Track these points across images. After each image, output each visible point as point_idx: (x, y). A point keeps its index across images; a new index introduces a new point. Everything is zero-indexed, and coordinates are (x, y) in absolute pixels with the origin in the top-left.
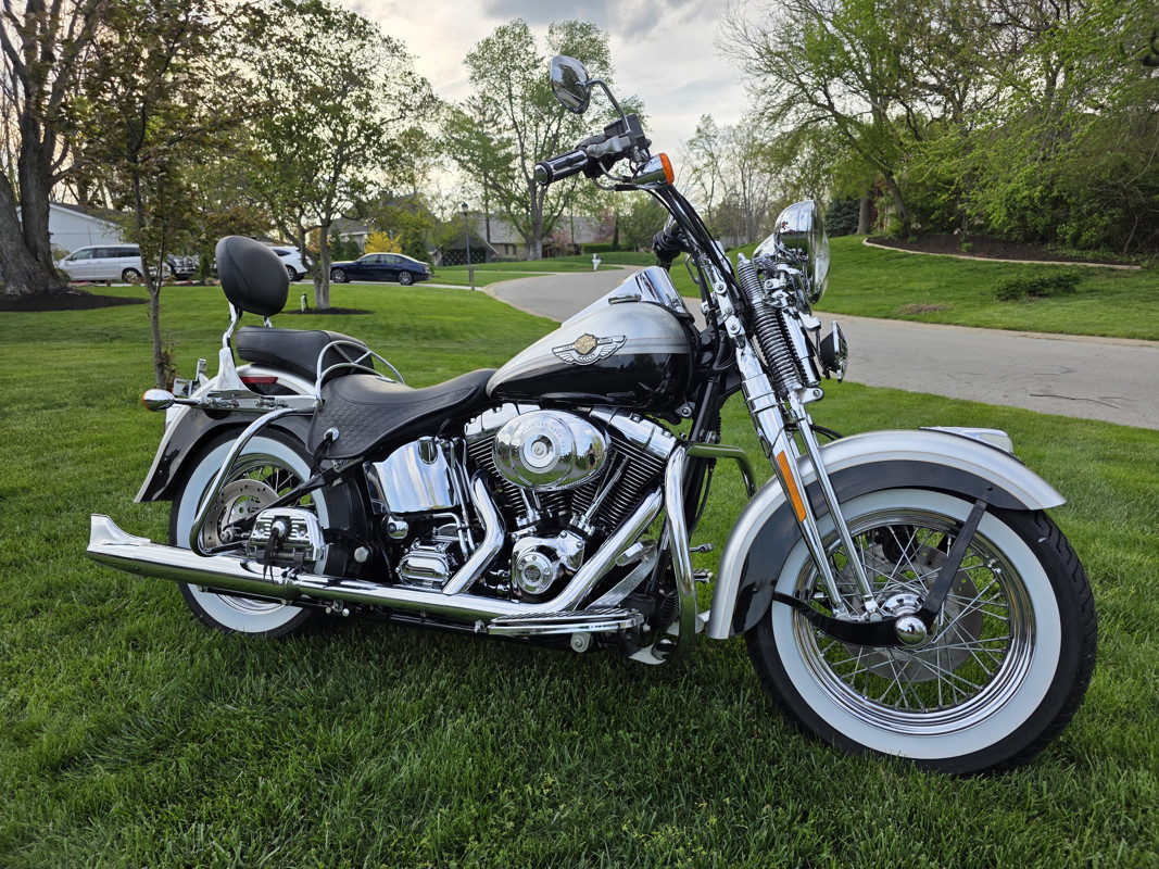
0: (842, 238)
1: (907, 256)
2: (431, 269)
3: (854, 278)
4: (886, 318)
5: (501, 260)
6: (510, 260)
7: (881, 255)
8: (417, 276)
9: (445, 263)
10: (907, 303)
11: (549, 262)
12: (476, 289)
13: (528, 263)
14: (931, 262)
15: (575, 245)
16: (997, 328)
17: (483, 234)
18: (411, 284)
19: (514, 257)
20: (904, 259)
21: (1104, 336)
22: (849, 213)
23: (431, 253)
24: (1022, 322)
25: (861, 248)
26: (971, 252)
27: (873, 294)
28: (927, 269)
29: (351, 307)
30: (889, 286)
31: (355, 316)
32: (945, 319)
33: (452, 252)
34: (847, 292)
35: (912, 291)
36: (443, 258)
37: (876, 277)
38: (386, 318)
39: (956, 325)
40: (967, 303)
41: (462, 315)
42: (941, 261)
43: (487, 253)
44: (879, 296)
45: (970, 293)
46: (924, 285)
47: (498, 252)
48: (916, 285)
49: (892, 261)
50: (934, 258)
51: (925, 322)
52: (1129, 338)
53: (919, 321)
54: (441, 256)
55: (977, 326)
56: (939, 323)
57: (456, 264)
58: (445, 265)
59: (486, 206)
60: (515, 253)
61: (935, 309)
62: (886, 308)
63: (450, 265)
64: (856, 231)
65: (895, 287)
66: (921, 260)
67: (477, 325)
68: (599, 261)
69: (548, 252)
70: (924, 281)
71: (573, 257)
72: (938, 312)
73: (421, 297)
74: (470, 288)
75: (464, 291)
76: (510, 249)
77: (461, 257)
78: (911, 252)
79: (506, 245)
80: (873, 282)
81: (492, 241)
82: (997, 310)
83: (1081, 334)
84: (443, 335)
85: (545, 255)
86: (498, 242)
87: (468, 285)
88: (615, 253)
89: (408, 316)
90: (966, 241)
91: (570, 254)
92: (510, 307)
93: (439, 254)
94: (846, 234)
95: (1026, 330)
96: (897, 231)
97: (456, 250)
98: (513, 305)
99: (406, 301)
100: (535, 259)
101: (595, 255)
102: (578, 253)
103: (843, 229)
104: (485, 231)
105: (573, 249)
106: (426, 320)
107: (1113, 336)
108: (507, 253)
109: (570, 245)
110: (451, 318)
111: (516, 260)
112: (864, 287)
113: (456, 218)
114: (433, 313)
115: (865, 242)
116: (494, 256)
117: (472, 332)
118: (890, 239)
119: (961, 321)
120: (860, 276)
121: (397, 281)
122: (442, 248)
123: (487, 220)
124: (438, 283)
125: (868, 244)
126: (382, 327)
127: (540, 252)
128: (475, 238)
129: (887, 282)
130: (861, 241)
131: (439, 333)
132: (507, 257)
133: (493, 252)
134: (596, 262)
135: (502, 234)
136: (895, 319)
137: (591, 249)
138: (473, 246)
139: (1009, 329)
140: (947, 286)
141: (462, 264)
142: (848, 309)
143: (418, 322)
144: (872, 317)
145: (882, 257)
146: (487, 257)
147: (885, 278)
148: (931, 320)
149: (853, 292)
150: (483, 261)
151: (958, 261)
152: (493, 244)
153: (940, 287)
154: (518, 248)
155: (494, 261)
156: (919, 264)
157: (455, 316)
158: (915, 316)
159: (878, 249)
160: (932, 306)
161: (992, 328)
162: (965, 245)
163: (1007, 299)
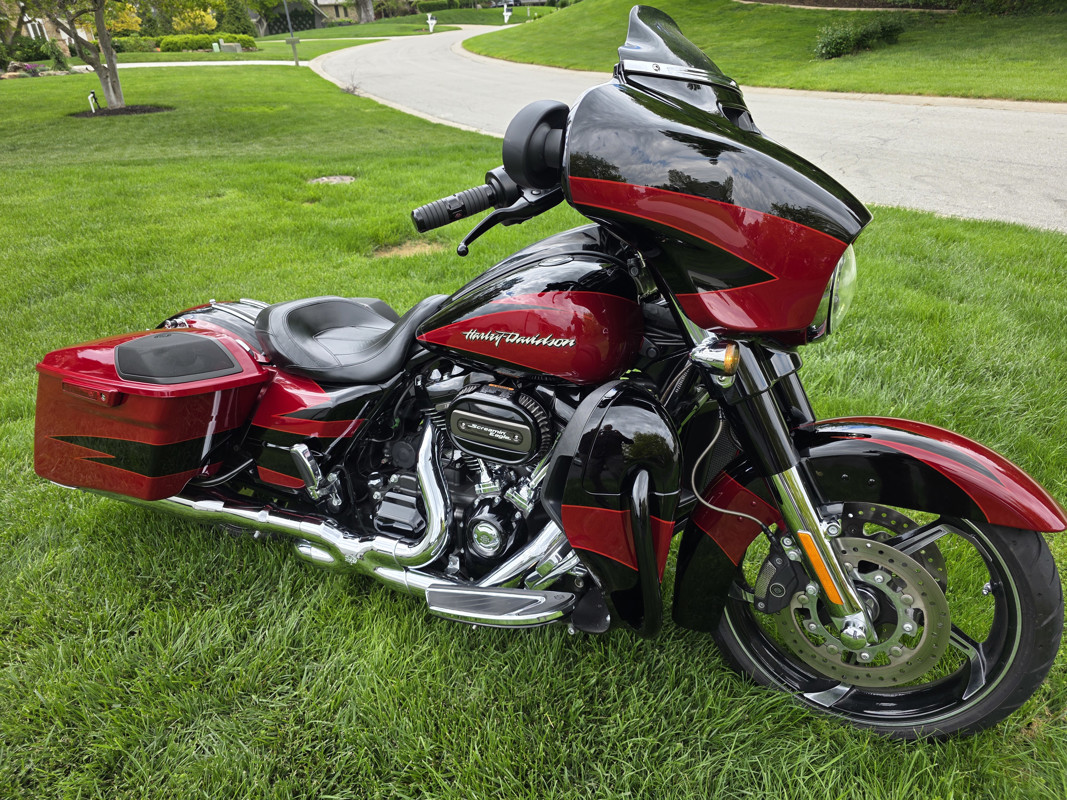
1: (740, 6)
5: (332, 25)
6: (340, 24)
12: (301, 63)
13: (360, 28)
15: (411, 3)
23: (253, 21)
42: (772, 12)
43: (316, 17)
46: (756, 42)
47: (329, 14)
48: (746, 42)
49: (725, 15)
50: (766, 8)
57: (278, 32)
58: (271, 33)
60: (346, 15)
66: (754, 11)
68: (434, 22)
69: (381, 13)
71: (407, 17)
74: (293, 63)
75: (288, 67)
76: (341, 11)
78: (744, 2)
79: (336, 7)
81: (320, 3)
85: (378, 15)
87: (292, 60)
88: (450, 12)
91: (405, 13)
93: (264, 20)
100: (368, 21)
102: (413, 12)
105: (407, 8)
108: (338, 15)
109: (404, 4)
111: (350, 23)
116: (323, 21)
122: (265, 15)
127: (372, 13)
132: (339, 20)
133: (322, 16)
134: (432, 23)
137: (426, 8)
138: (299, 9)
146: (316, 21)
150: (313, 26)
151: (789, 11)
152: (320, 6)
155: (324, 25)
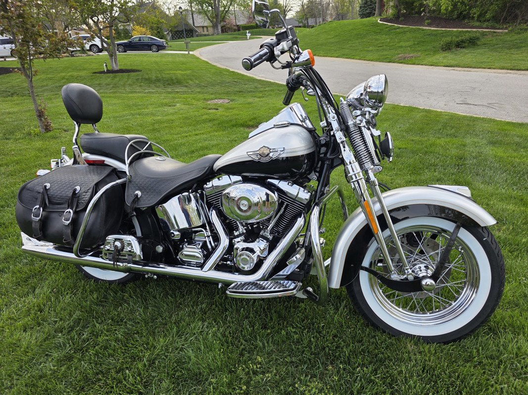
0: (368, 19)
1: (399, 28)
2: (167, 43)
3: (374, 41)
4: (389, 62)
5: (201, 35)
6: (205, 35)
7: (387, 28)
8: (160, 47)
9: (173, 38)
10: (399, 54)
11: (225, 36)
12: (191, 53)
13: (215, 37)
14: (411, 31)
15: (238, 25)
16: (441, 66)
17: (191, 22)
18: (157, 52)
19: (207, 33)
20: (398, 30)
21: (490, 68)
22: (371, 5)
23: (166, 33)
24: (453, 62)
25: (377, 24)
26: (429, 25)
27: (383, 49)
28: (408, 35)
29: (130, 68)
30: (391, 45)
31: (133, 74)
32: (417, 62)
33: (176, 32)
34: (371, 48)
35: (401, 47)
36: (172, 35)
37: (384, 40)
38: (148, 74)
39: (422, 65)
40: (427, 53)
41: (185, 70)
42: (415, 30)
43: (194, 32)
44: (386, 50)
45: (428, 47)
46: (408, 44)
47: (200, 31)
48: (402, 44)
49: (392, 31)
50: (412, 29)
51: (407, 64)
52: (501, 69)
53: (405, 63)
54: (171, 35)
55: (432, 65)
56: (414, 64)
57: (179, 38)
58: (173, 39)
59: (191, 6)
60: (208, 31)
61: (412, 57)
62: (389, 57)
63: (176, 39)
64: (374, 14)
65: (393, 45)
66: (406, 30)
67: (193, 76)
68: (250, 34)
69: (224, 30)
70: (407, 41)
71: (237, 32)
72: (413, 58)
73: (164, 60)
74: (187, 53)
75: (184, 55)
76: (205, 29)
77: (181, 34)
78: (401, 26)
79: (203, 27)
80: (383, 43)
81: (196, 25)
82: (440, 57)
83: (480, 68)
84: (177, 82)
85: (222, 31)
86: (198, 25)
87: (187, 51)
88: (257, 30)
89: (158, 72)
90: (427, 19)
91: (235, 30)
92: (207, 63)
93: (170, 33)
94: (369, 17)
95: (454, 67)
96: (394, 15)
97: (178, 31)
98: (210, 62)
99: (156, 63)
100: (218, 34)
101: (248, 31)
102: (239, 30)
103: (368, 13)
104: (192, 20)
105: (236, 28)
106: (168, 74)
107: (494, 69)
108: (204, 31)
109: (235, 26)
110: (180, 72)
111: (208, 35)
112: (379, 45)
113: (176, 13)
114: (171, 70)
115: (379, 21)
116: (197, 33)
117: (191, 80)
118: (391, 19)
119: (424, 63)
120: (377, 40)
121: (151, 50)
122: (171, 31)
123: (192, 14)
124: (171, 50)
125: (381, 22)
126: (146, 79)
127: (220, 30)
128: (187, 24)
129: (390, 42)
130: (377, 20)
131: (175, 81)
132: (204, 33)
133: (196, 31)
134: (249, 35)
135: (200, 21)
136: (393, 62)
137: (246, 28)
138: (186, 28)
139: (446, 66)
140: (418, 44)
141: (182, 38)
142: (371, 58)
143: (164, 76)
144: (383, 62)
145: (387, 29)
146: (194, 34)
147: (388, 40)
148: (410, 63)
149: (374, 48)
150: (192, 36)
151: (423, 30)
152: (196, 27)
153: (414, 44)
154: (209, 28)
155: (197, 36)
156: (405, 32)
157: (182, 71)
158: (403, 61)
159: (385, 24)
160: (411, 55)
161: (439, 66)
162: (427, 21)
163: (446, 50)
